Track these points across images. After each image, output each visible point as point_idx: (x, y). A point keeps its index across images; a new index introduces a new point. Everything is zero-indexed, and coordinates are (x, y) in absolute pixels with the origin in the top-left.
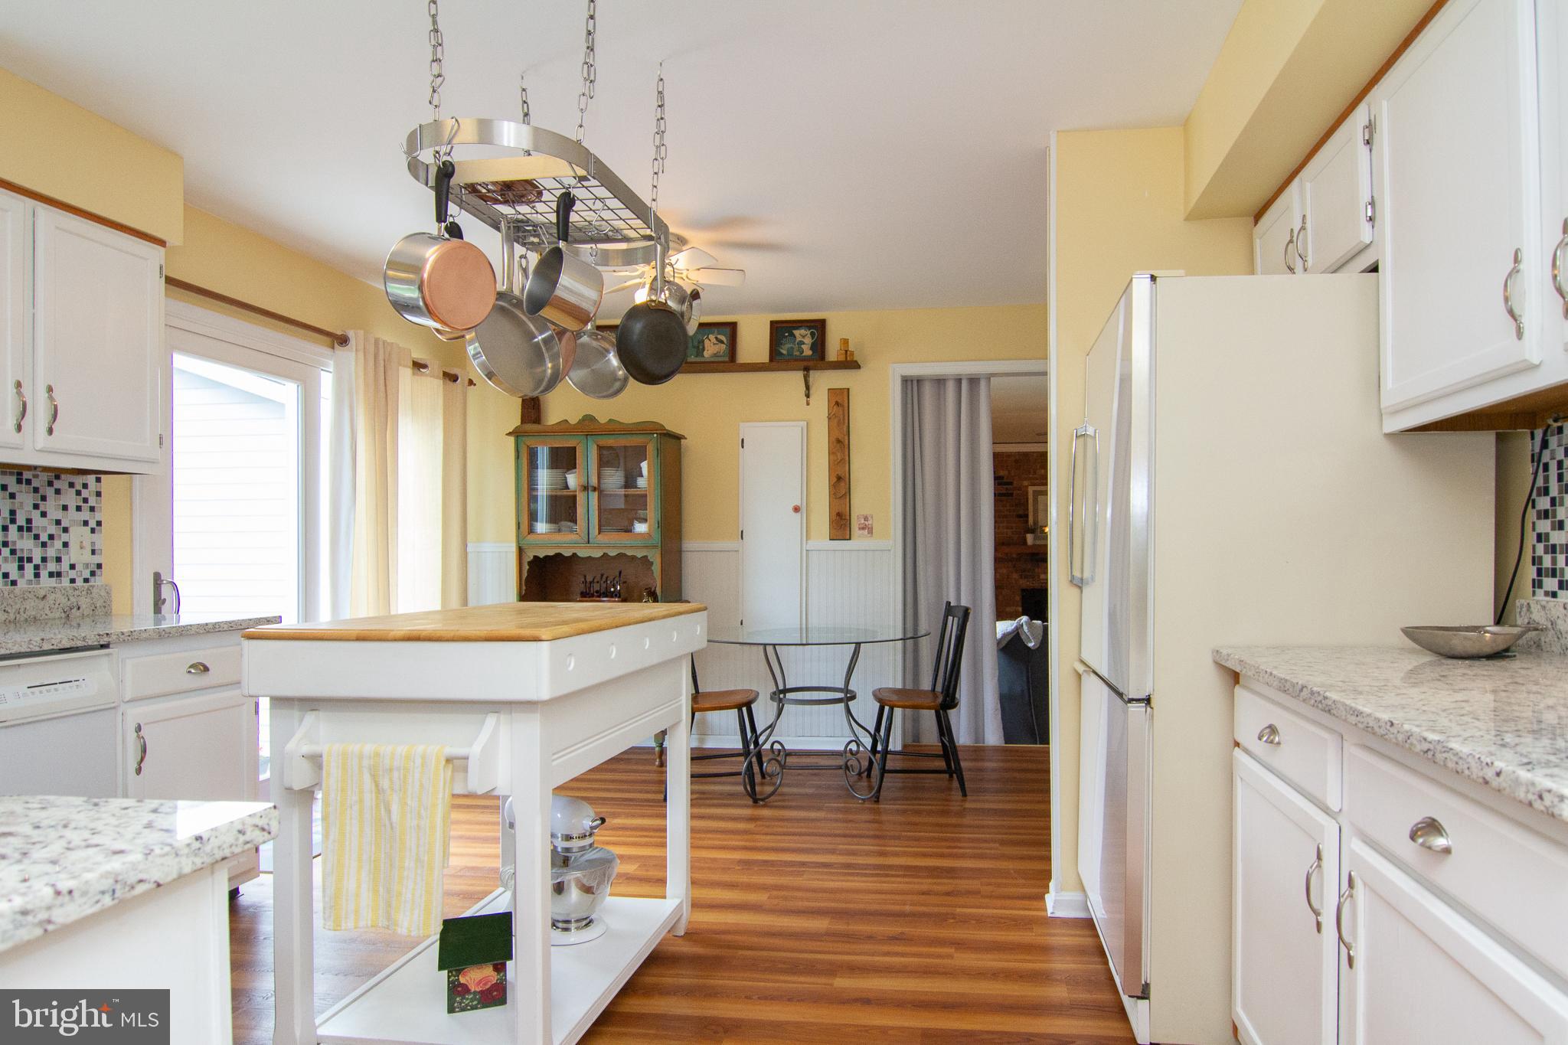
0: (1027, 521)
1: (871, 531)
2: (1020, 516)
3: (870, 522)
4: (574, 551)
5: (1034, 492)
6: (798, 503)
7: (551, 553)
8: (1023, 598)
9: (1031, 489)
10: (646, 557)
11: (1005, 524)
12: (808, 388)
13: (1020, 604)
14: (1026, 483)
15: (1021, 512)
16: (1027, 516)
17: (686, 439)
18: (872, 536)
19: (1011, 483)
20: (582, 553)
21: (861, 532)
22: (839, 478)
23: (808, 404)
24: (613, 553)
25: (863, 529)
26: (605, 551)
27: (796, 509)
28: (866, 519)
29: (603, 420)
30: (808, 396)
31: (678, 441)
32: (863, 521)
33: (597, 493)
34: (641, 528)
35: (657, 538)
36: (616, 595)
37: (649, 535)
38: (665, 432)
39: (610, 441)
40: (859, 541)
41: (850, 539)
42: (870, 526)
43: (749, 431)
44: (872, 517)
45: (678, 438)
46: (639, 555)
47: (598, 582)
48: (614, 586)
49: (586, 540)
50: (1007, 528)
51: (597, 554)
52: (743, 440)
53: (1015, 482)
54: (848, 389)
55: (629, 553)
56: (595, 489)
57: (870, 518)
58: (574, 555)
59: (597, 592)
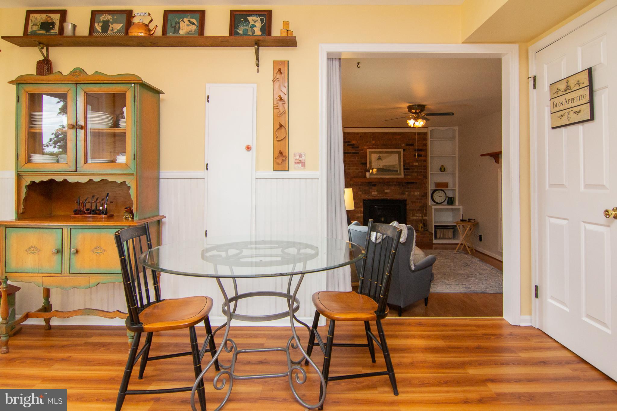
0: (366, 166)
1: (304, 165)
2: (363, 164)
3: (303, 158)
4: (65, 177)
5: (370, 152)
6: (249, 143)
7: (46, 178)
8: (364, 204)
9: (368, 151)
10: (123, 183)
11: (355, 168)
12: (258, 59)
13: (363, 207)
14: (365, 147)
15: (363, 162)
16: (366, 164)
17: (163, 93)
18: (304, 169)
19: (358, 147)
20: (72, 179)
21: (297, 165)
22: (281, 126)
23: (258, 71)
24: (97, 179)
25: (298, 163)
26: (91, 178)
27: (248, 148)
28: (300, 156)
29: (90, 71)
30: (258, 66)
31: (156, 95)
32: (298, 158)
33: (84, 130)
34: (121, 159)
35: (133, 168)
36: (103, 213)
37: (127, 165)
38: (141, 82)
39: (95, 89)
40: (295, 172)
41: (288, 171)
42: (303, 161)
43: (212, 89)
44: (305, 155)
45: (157, 92)
46: (119, 181)
47: (89, 202)
48: (102, 205)
49: (74, 168)
50: (356, 169)
51: (84, 180)
52: (208, 97)
53: (360, 147)
54: (288, 61)
55: (110, 179)
56: (82, 127)
57: (303, 156)
58: (65, 180)
59: (87, 210)
